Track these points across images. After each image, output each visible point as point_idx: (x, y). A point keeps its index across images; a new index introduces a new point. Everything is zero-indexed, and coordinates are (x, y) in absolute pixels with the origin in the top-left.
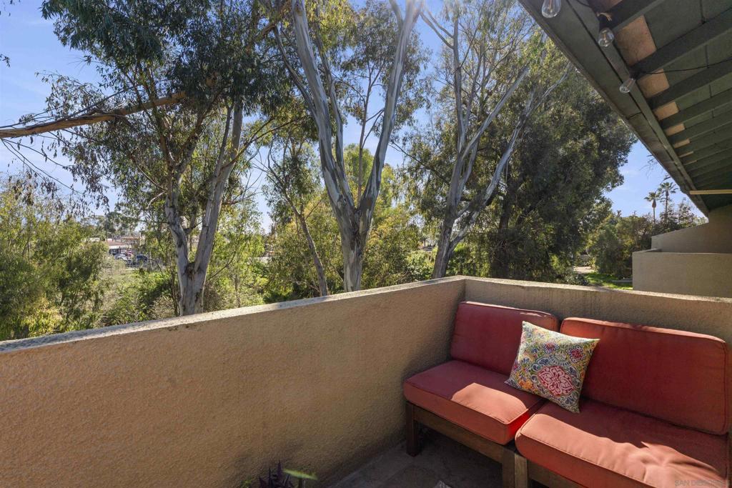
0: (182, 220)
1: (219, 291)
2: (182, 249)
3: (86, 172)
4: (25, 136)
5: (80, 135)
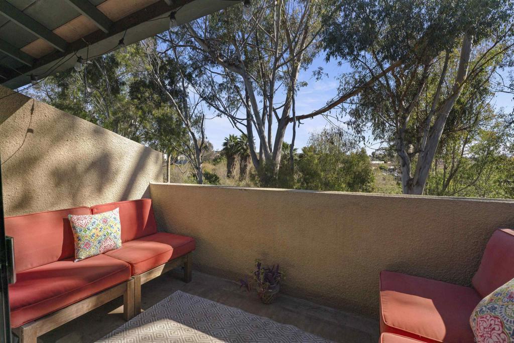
0: (409, 147)
2: (405, 168)
3: (354, 124)
4: (328, 110)
5: (352, 103)
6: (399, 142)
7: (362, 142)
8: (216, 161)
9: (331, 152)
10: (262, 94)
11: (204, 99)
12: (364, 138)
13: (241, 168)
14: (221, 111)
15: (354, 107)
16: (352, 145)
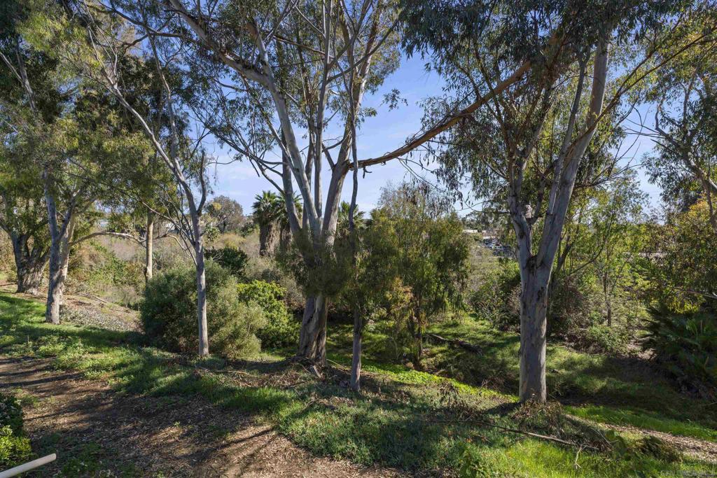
0: (527, 209)
1: (582, 290)
2: (524, 241)
3: (446, 173)
4: (408, 152)
5: (442, 142)
6: (514, 201)
7: (458, 202)
8: (245, 231)
9: (411, 217)
10: (307, 124)
11: (213, 130)
12: (461, 196)
13: (281, 240)
14: (241, 151)
15: (445, 148)
16: (444, 205)
